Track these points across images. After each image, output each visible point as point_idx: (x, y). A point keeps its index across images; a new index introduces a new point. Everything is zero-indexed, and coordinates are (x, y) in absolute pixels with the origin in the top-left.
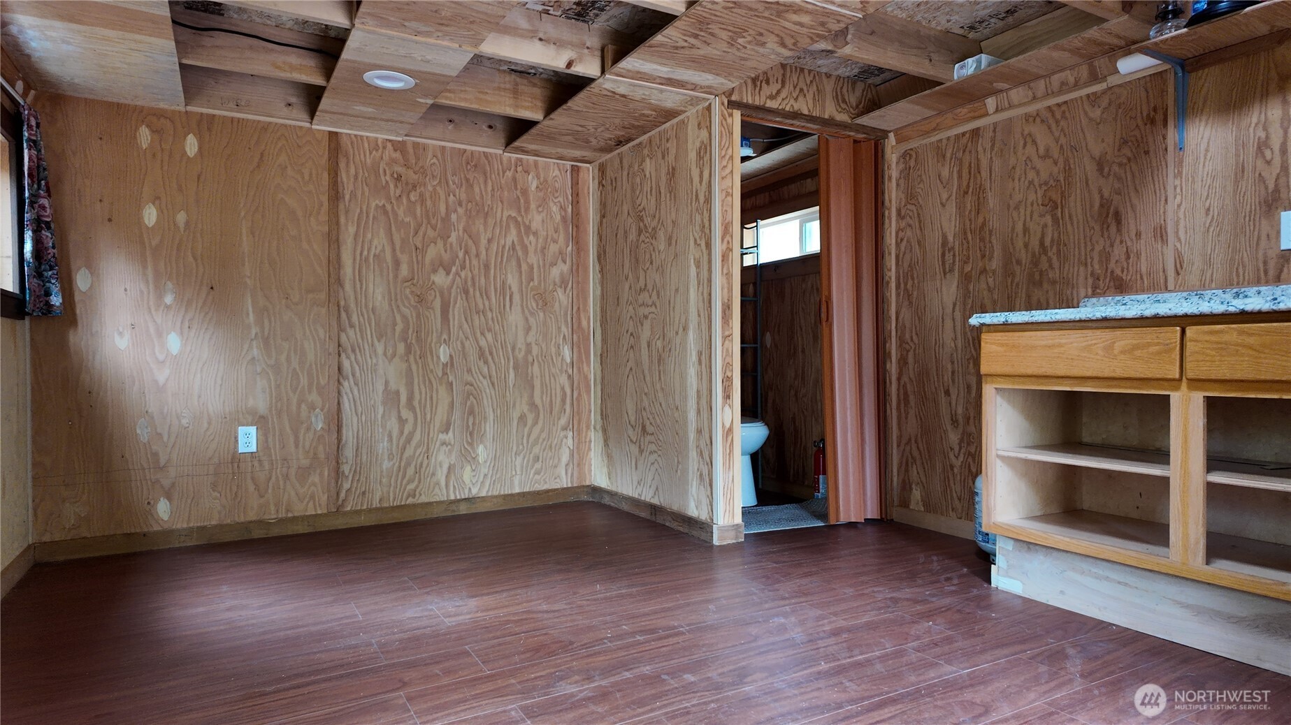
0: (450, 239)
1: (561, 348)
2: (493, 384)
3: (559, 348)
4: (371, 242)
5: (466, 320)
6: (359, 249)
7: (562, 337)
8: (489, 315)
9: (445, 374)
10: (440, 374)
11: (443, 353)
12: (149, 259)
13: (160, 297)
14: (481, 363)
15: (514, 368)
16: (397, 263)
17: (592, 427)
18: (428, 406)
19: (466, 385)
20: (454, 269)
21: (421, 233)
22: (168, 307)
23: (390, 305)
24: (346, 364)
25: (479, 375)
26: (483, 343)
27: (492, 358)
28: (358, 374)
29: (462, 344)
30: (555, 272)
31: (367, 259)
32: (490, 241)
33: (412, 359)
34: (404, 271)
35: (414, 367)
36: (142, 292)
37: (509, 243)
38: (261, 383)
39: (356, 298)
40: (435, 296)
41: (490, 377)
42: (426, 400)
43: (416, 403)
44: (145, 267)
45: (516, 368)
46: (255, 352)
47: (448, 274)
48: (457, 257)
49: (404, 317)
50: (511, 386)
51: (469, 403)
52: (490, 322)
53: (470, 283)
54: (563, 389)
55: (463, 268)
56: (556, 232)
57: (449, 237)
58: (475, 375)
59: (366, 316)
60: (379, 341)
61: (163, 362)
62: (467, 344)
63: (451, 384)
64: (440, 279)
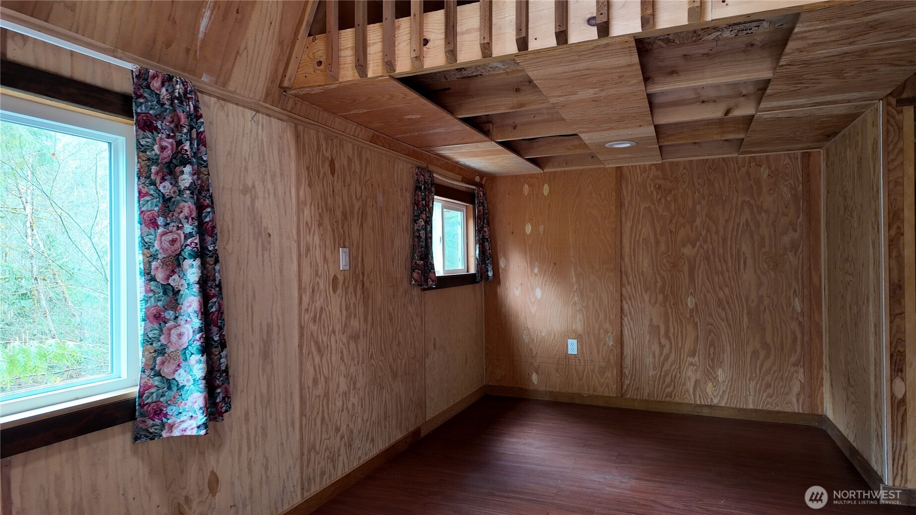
0: (695, 224)
1: (792, 299)
2: (730, 326)
3: (789, 300)
4: (641, 231)
5: (708, 279)
6: (633, 235)
7: (792, 291)
8: (726, 274)
9: (692, 316)
10: (688, 316)
11: (691, 302)
12: (528, 252)
13: (532, 270)
14: (720, 310)
15: (747, 314)
16: (657, 242)
17: (824, 367)
18: (679, 337)
19: (708, 324)
20: (698, 244)
21: (674, 221)
22: (536, 275)
23: (653, 269)
24: (626, 307)
25: (718, 318)
26: (721, 294)
27: (729, 307)
28: (633, 314)
29: (705, 296)
30: (786, 239)
31: (639, 241)
32: (727, 221)
33: (668, 305)
34: (663, 248)
35: (669, 311)
36: (525, 267)
37: (743, 220)
38: (579, 316)
39: (632, 267)
40: (684, 263)
41: (727, 320)
42: (678, 333)
43: (671, 335)
44: (526, 255)
45: (749, 314)
46: (576, 298)
47: (694, 247)
48: (701, 235)
49: (663, 278)
50: (745, 328)
51: (710, 338)
52: (727, 280)
53: (710, 253)
54: (793, 333)
55: (705, 242)
56: (786, 208)
57: (694, 221)
58: (715, 318)
59: (638, 278)
60: (646, 293)
61: (534, 303)
62: (708, 296)
63: (697, 323)
64: (688, 251)
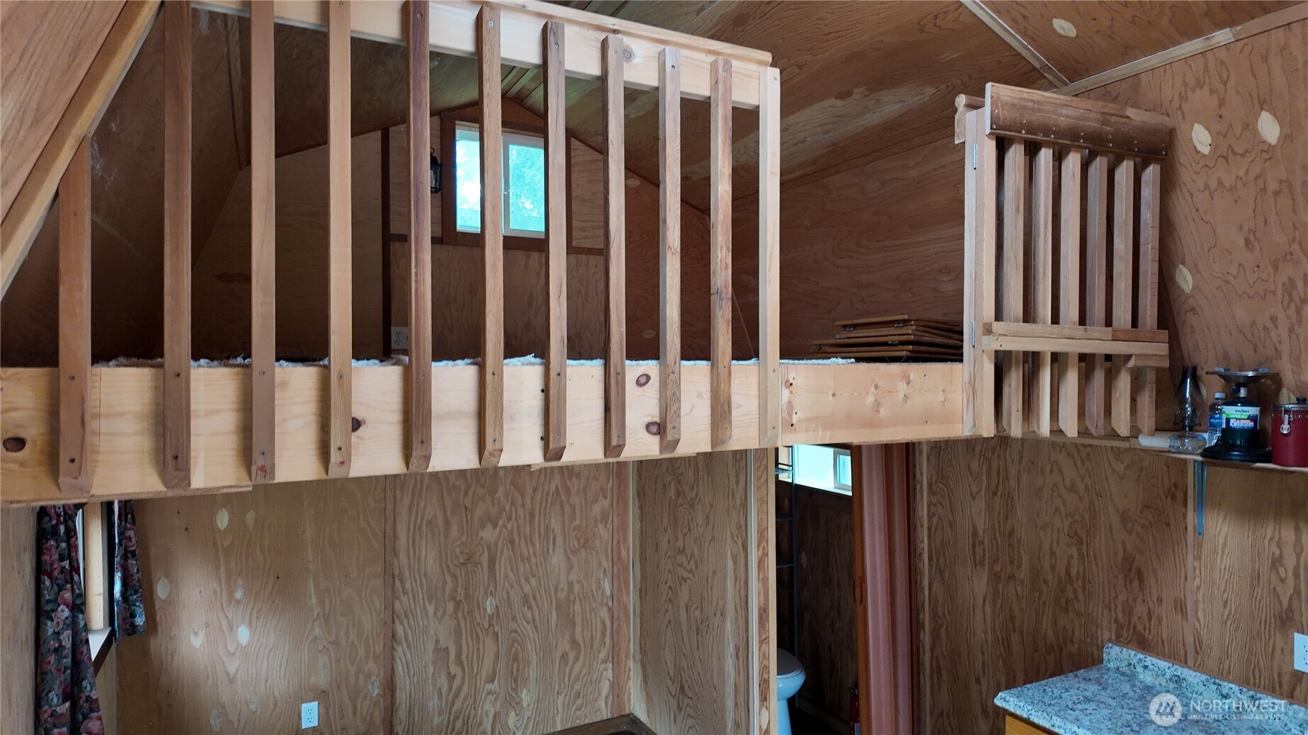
0: (497, 495)
1: (602, 581)
2: (536, 628)
3: (599, 582)
4: (424, 509)
5: (512, 569)
6: (413, 518)
7: (602, 572)
8: (533, 560)
9: (491, 625)
10: (486, 626)
11: (490, 606)
12: (222, 561)
13: (231, 593)
14: (525, 609)
15: (556, 610)
16: (447, 524)
17: (631, 657)
18: (475, 659)
19: (512, 631)
20: (501, 523)
21: (470, 493)
22: (238, 602)
23: (441, 566)
24: (400, 630)
25: (524, 621)
26: (527, 589)
27: (536, 603)
28: (410, 638)
29: (508, 593)
30: (597, 509)
31: (420, 527)
32: (535, 490)
33: (460, 615)
34: (454, 532)
35: (462, 623)
36: (215, 592)
37: (553, 488)
38: (322, 660)
39: (409, 565)
40: (483, 551)
41: (534, 621)
42: (473, 653)
43: (464, 658)
44: (218, 568)
45: (558, 609)
46: (317, 631)
47: (495, 526)
48: (504, 510)
49: (454, 577)
50: (554, 627)
51: (513, 650)
52: (534, 567)
53: (515, 533)
54: (603, 622)
55: (509, 519)
56: (597, 470)
57: (496, 492)
58: (519, 622)
59: (418, 581)
60: (430, 603)
61: (234, 654)
62: (512, 593)
63: (497, 634)
64: (488, 534)
